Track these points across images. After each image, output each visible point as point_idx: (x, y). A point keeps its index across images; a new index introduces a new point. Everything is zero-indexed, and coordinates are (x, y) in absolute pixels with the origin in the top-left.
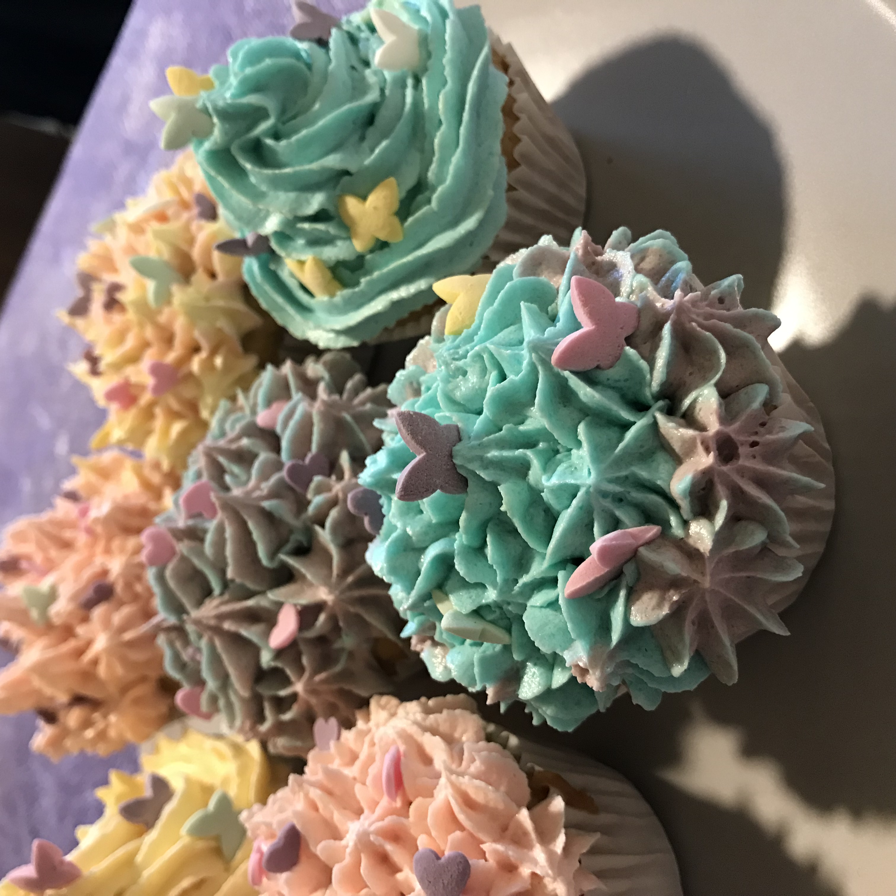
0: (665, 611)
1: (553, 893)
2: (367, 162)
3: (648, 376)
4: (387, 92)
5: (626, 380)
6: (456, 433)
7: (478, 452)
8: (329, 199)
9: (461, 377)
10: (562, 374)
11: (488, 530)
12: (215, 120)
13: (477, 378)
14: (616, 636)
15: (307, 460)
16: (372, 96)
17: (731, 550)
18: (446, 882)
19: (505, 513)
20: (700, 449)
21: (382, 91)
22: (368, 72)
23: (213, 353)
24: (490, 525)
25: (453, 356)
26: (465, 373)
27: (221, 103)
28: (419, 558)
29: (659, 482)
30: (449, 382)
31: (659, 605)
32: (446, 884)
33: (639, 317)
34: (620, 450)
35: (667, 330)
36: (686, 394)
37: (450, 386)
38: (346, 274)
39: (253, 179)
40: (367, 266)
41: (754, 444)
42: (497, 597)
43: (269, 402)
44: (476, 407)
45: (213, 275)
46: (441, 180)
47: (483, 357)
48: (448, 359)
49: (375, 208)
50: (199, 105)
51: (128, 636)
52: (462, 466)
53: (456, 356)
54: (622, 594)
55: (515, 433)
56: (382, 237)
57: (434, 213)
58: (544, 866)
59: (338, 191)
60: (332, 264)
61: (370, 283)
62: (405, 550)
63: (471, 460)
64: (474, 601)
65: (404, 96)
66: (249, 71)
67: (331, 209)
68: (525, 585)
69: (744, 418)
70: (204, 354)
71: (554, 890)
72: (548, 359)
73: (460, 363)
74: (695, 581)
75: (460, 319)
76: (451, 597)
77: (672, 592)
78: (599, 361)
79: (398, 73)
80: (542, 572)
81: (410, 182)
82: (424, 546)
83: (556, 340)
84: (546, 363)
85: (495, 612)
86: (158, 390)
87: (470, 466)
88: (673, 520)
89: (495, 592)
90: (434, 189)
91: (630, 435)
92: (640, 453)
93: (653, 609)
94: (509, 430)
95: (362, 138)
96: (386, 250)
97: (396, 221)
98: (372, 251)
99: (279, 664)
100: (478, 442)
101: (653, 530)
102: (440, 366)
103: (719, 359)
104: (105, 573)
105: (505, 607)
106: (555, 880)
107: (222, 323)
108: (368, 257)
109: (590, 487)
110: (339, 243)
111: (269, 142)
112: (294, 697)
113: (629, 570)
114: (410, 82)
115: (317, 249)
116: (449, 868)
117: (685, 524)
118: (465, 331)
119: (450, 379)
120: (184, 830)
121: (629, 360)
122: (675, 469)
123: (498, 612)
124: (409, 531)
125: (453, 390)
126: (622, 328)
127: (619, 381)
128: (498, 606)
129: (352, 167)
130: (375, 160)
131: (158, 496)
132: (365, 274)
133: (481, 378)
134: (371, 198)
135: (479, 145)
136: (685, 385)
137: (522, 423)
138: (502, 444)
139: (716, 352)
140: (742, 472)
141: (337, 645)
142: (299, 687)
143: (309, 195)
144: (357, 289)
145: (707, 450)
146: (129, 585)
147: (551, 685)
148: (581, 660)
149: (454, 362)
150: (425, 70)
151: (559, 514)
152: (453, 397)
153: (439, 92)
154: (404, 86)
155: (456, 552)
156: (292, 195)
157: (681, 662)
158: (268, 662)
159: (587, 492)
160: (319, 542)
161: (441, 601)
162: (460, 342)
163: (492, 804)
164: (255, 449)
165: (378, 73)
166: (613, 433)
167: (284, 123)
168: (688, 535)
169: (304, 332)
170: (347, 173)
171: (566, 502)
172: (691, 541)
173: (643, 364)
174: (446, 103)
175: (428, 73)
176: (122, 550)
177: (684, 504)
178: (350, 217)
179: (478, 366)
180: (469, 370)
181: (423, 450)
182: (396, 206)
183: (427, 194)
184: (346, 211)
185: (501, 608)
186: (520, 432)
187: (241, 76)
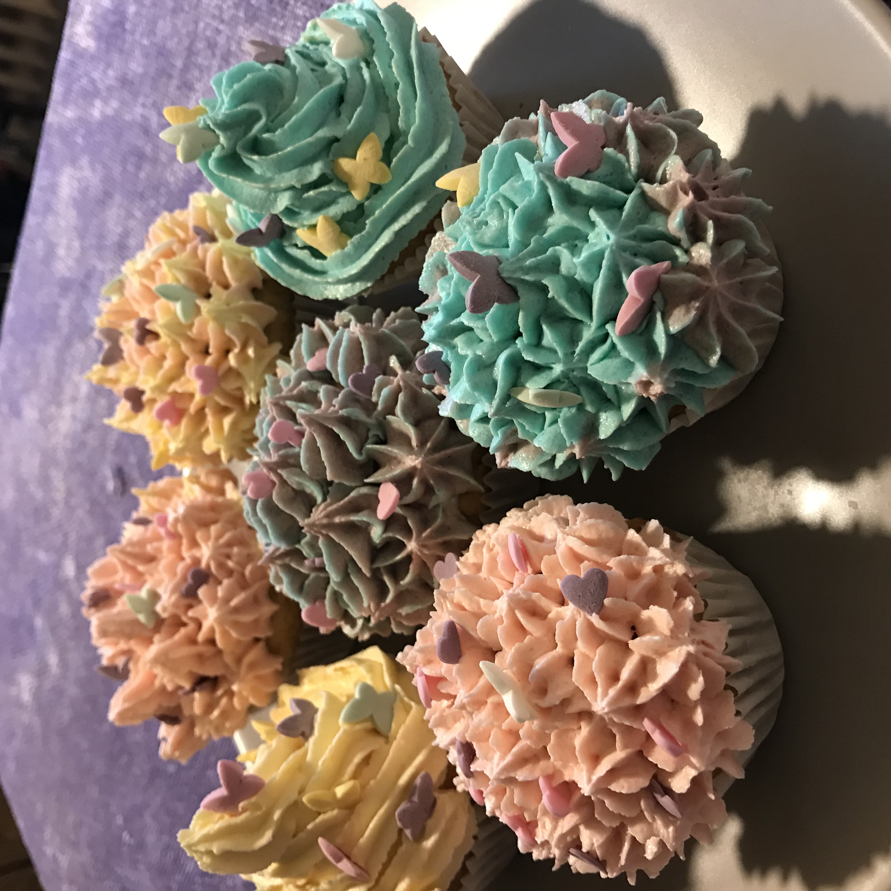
0: (693, 313)
1: (675, 575)
2: (349, 127)
3: (626, 164)
4: (348, 76)
5: (611, 174)
6: (496, 260)
7: (517, 265)
8: (326, 165)
9: (484, 227)
10: (565, 182)
11: (542, 322)
12: (217, 131)
13: (497, 221)
14: (662, 349)
15: (364, 371)
16: (338, 80)
17: (725, 261)
18: (592, 590)
19: (553, 298)
20: (681, 194)
21: (344, 76)
22: (327, 67)
23: (244, 347)
24: (541, 319)
25: (472, 216)
26: (486, 223)
27: (220, 117)
28: (492, 373)
29: (660, 228)
30: (476, 234)
31: (688, 311)
32: (592, 592)
33: (605, 132)
34: (625, 216)
35: (629, 130)
36: (657, 170)
37: (478, 236)
38: (351, 225)
39: (258, 171)
40: (367, 212)
41: (715, 188)
42: (563, 367)
43: (312, 354)
44: (503, 242)
45: (226, 286)
46: (409, 124)
47: (499, 203)
48: (470, 219)
49: (365, 159)
50: (201, 124)
51: (234, 602)
52: (509, 278)
53: (475, 215)
54: (659, 316)
55: (542, 242)
56: (375, 181)
57: (413, 149)
58: (662, 558)
59: (331, 157)
60: (339, 218)
61: (373, 223)
62: (479, 370)
63: (515, 271)
64: (546, 378)
65: (362, 76)
66: (236, 86)
67: (328, 172)
68: (582, 352)
69: (702, 169)
70: (236, 350)
71: (675, 572)
72: (552, 174)
73: (479, 219)
74: (707, 288)
75: (468, 193)
76: (528, 385)
77: (693, 303)
78: (588, 165)
79: (350, 61)
80: (593, 333)
81: (386, 135)
82: (493, 360)
83: (553, 162)
84: (551, 178)
85: (564, 382)
86: (205, 389)
87: (516, 275)
88: (678, 252)
89: (561, 364)
90: (406, 134)
91: (627, 207)
92: (638, 219)
93: (685, 315)
94: (536, 241)
95: (339, 114)
96: (380, 192)
97: (384, 165)
98: (368, 198)
99: (390, 534)
100: (515, 259)
101: (666, 264)
102: (465, 227)
103: (671, 137)
104: (197, 561)
105: (571, 375)
106: (672, 564)
107: (245, 319)
108: (366, 203)
109: (612, 246)
110: (341, 200)
111: (266, 136)
112: (409, 558)
113: (658, 298)
114: (363, 65)
115: (324, 212)
116: (591, 580)
117: (687, 252)
118: (475, 198)
119: (476, 231)
120: (341, 721)
121: (610, 158)
122: (667, 219)
123: (566, 381)
124: (479, 353)
125: (482, 237)
126: (597, 140)
127: (607, 175)
128: (565, 375)
129: (339, 133)
130: (354, 125)
131: (222, 492)
132: (368, 217)
133: (500, 220)
134: (360, 154)
135: (431, 93)
136: (653, 166)
137: (544, 233)
138: (534, 254)
139: (668, 135)
140: (713, 205)
141: (432, 504)
142: (412, 546)
143: (309, 167)
144: (364, 233)
145: (686, 194)
146: (221, 566)
147: (623, 419)
148: (642, 376)
149: (474, 219)
150: (372, 52)
151: (592, 287)
152: (483, 242)
153: (390, 63)
154: (360, 69)
155: (522, 350)
156: (295, 172)
157: (714, 353)
158: (381, 536)
159: (612, 251)
160: (393, 429)
161: (519, 393)
162: (474, 206)
163: (604, 535)
164: (314, 388)
165: (336, 65)
166: (615, 212)
167: (272, 121)
168: (691, 258)
169: (322, 294)
170: (336, 140)
171: (596, 273)
172: (695, 261)
173: (621, 156)
174: (397, 67)
175: (375, 54)
176: (207, 539)
177: (682, 235)
178: (346, 173)
179: (496, 212)
180: (488, 219)
181: (477, 274)
182: (380, 154)
183: (401, 139)
184: (342, 170)
185: (568, 378)
186: (544, 240)
187: (231, 92)
